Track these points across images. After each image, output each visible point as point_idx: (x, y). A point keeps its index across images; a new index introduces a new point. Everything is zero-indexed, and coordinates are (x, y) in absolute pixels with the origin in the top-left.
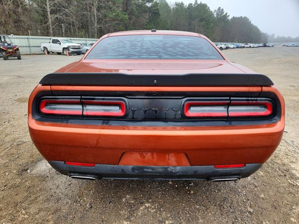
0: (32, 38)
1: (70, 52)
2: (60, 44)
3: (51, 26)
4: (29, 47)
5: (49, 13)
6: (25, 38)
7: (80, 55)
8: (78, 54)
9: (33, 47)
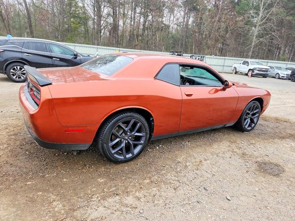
0: (227, 59)
1: (255, 73)
2: (248, 65)
3: (252, 49)
4: (223, 66)
5: (255, 37)
6: (222, 59)
7: (266, 77)
8: (264, 77)
9: (227, 66)
